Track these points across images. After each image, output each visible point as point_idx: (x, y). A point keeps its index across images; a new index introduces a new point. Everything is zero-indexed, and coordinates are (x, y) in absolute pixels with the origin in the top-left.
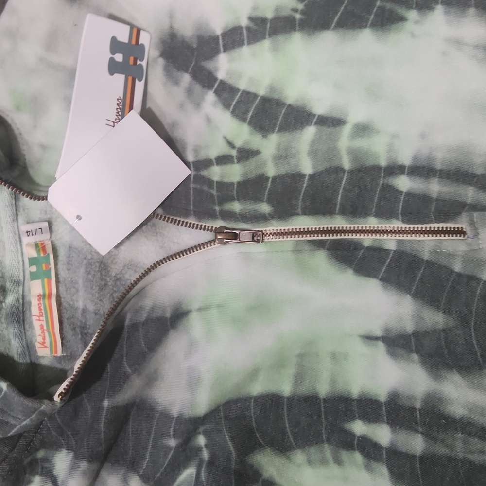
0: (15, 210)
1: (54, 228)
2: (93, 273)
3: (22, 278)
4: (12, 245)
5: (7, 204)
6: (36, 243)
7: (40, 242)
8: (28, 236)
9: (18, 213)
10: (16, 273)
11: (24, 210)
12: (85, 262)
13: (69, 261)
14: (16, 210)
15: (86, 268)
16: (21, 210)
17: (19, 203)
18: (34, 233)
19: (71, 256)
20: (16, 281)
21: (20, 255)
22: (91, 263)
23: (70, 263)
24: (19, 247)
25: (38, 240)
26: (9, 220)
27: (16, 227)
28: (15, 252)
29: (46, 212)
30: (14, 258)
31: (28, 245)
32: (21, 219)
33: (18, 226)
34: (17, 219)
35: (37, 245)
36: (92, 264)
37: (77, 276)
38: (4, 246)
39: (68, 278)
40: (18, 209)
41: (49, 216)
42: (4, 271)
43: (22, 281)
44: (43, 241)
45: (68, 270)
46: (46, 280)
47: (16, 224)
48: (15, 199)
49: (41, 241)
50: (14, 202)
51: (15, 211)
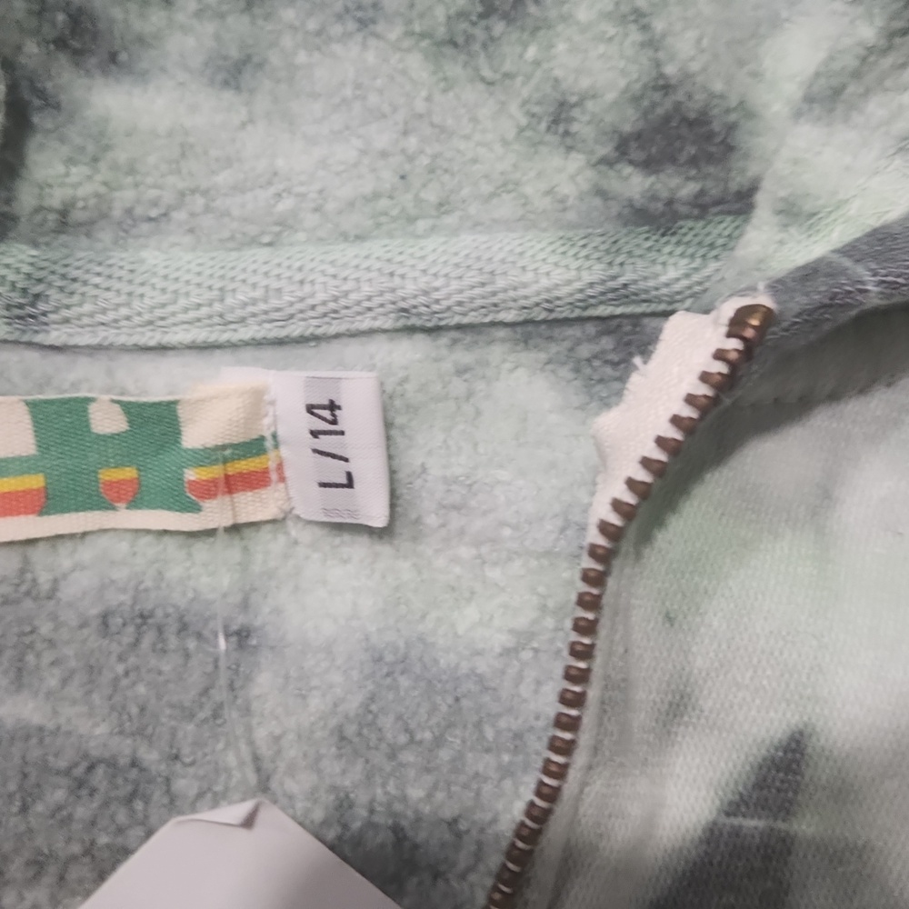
0: (465, 320)
1: (359, 548)
2: (82, 812)
3: (55, 336)
4: (258, 293)
5: (501, 283)
6: (269, 444)
7: (272, 465)
8: (310, 409)
9: (444, 340)
10: (87, 308)
11: (461, 371)
12: (150, 756)
13: (160, 629)
14: (459, 327)
15: (111, 763)
16: (463, 357)
17: (503, 340)
18: (326, 443)
19: (192, 644)
20: (42, 307)
21: (200, 335)
22: (147, 800)
23: (148, 639)
24: (245, 333)
25: (284, 452)
26: (410, 288)
27: (365, 323)
28: (217, 307)
29: (456, 508)
30: (182, 302)
31: (258, 400)
32: (409, 352)
33: (371, 332)
34: (411, 330)
35: (255, 447)
36: (139, 805)
37: (65, 682)
38: (254, 241)
39: (54, 617)
40: (468, 338)
41: (431, 520)
42: (105, 235)
43: (39, 338)
44: (282, 479)
45: (105, 618)
46: (36, 481)
47: (388, 323)
48: (526, 322)
49: (280, 467)
50: (509, 316)
51: (457, 320)
